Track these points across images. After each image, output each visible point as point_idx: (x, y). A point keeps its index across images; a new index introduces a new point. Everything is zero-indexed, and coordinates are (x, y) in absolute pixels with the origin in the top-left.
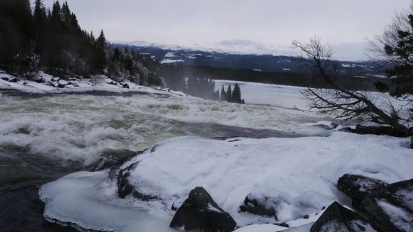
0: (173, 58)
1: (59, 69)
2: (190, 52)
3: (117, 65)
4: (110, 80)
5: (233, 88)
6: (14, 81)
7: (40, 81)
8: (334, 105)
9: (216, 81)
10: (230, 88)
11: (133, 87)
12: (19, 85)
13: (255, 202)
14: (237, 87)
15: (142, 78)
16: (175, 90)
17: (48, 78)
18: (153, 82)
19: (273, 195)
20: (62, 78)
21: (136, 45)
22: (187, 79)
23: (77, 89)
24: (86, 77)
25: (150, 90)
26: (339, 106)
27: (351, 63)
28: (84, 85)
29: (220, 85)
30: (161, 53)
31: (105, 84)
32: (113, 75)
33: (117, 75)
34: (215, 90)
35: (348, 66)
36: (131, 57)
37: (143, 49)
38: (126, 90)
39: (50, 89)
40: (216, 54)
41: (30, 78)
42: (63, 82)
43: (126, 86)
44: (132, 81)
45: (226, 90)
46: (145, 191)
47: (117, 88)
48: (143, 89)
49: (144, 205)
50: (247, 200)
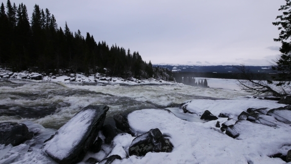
0: (176, 69)
1: (138, 76)
2: (184, 66)
3: (158, 74)
4: (155, 80)
5: (204, 81)
6: (125, 81)
7: (132, 81)
8: (252, 89)
9: (196, 78)
10: (202, 81)
11: (164, 82)
12: (126, 82)
13: (223, 114)
14: (205, 80)
15: (167, 78)
16: (180, 83)
17: (135, 79)
18: (171, 80)
19: (228, 113)
20: (139, 79)
21: (161, 65)
22: (183, 78)
23: (144, 83)
24: (147, 79)
25: (170, 83)
26: (255, 89)
27: (267, 67)
28: (147, 82)
29: (197, 80)
30: (171, 67)
31: (154, 81)
32: (156, 77)
33: (158, 78)
34: (196, 82)
35: (266, 68)
36: (162, 70)
37: (164, 66)
38: (161, 83)
39: (136, 83)
40: (195, 66)
41: (129, 80)
42: (140, 81)
43: (161, 82)
44: (163, 79)
45: (200, 82)
46: (191, 111)
47: (158, 82)
48: (168, 82)
49: (192, 115)
50: (220, 114)
